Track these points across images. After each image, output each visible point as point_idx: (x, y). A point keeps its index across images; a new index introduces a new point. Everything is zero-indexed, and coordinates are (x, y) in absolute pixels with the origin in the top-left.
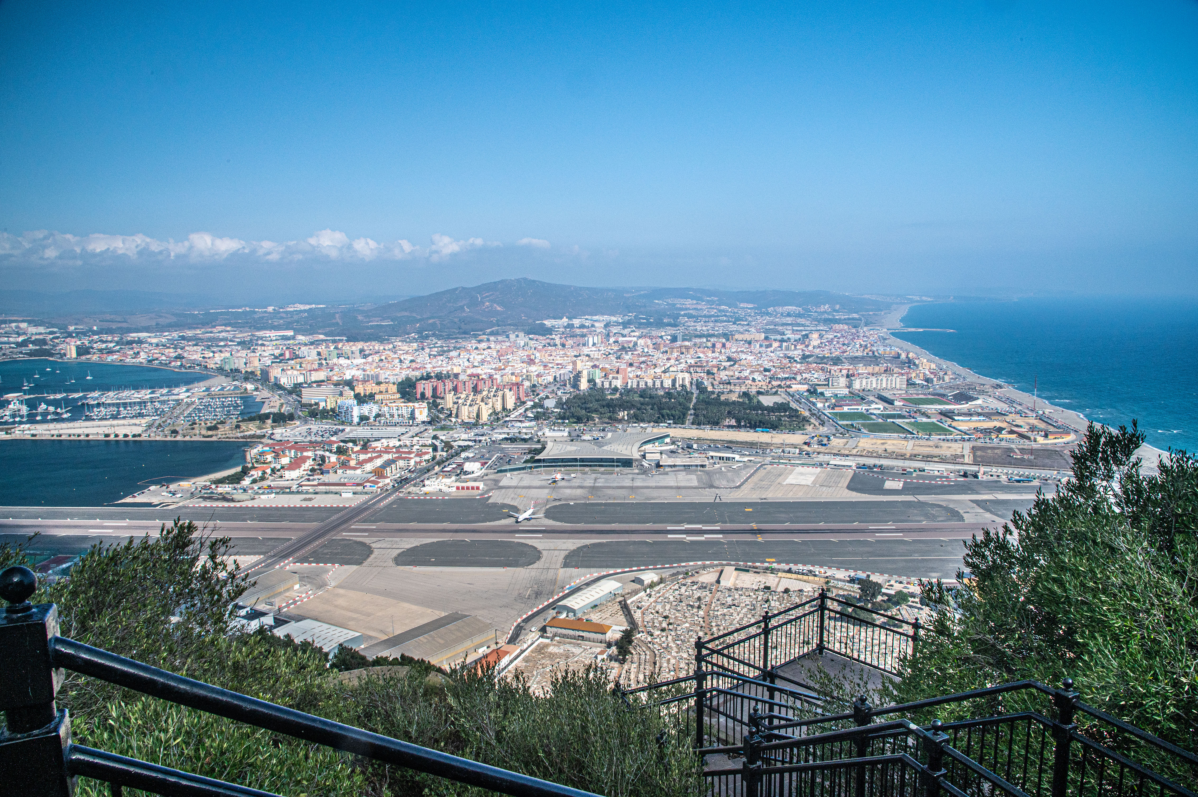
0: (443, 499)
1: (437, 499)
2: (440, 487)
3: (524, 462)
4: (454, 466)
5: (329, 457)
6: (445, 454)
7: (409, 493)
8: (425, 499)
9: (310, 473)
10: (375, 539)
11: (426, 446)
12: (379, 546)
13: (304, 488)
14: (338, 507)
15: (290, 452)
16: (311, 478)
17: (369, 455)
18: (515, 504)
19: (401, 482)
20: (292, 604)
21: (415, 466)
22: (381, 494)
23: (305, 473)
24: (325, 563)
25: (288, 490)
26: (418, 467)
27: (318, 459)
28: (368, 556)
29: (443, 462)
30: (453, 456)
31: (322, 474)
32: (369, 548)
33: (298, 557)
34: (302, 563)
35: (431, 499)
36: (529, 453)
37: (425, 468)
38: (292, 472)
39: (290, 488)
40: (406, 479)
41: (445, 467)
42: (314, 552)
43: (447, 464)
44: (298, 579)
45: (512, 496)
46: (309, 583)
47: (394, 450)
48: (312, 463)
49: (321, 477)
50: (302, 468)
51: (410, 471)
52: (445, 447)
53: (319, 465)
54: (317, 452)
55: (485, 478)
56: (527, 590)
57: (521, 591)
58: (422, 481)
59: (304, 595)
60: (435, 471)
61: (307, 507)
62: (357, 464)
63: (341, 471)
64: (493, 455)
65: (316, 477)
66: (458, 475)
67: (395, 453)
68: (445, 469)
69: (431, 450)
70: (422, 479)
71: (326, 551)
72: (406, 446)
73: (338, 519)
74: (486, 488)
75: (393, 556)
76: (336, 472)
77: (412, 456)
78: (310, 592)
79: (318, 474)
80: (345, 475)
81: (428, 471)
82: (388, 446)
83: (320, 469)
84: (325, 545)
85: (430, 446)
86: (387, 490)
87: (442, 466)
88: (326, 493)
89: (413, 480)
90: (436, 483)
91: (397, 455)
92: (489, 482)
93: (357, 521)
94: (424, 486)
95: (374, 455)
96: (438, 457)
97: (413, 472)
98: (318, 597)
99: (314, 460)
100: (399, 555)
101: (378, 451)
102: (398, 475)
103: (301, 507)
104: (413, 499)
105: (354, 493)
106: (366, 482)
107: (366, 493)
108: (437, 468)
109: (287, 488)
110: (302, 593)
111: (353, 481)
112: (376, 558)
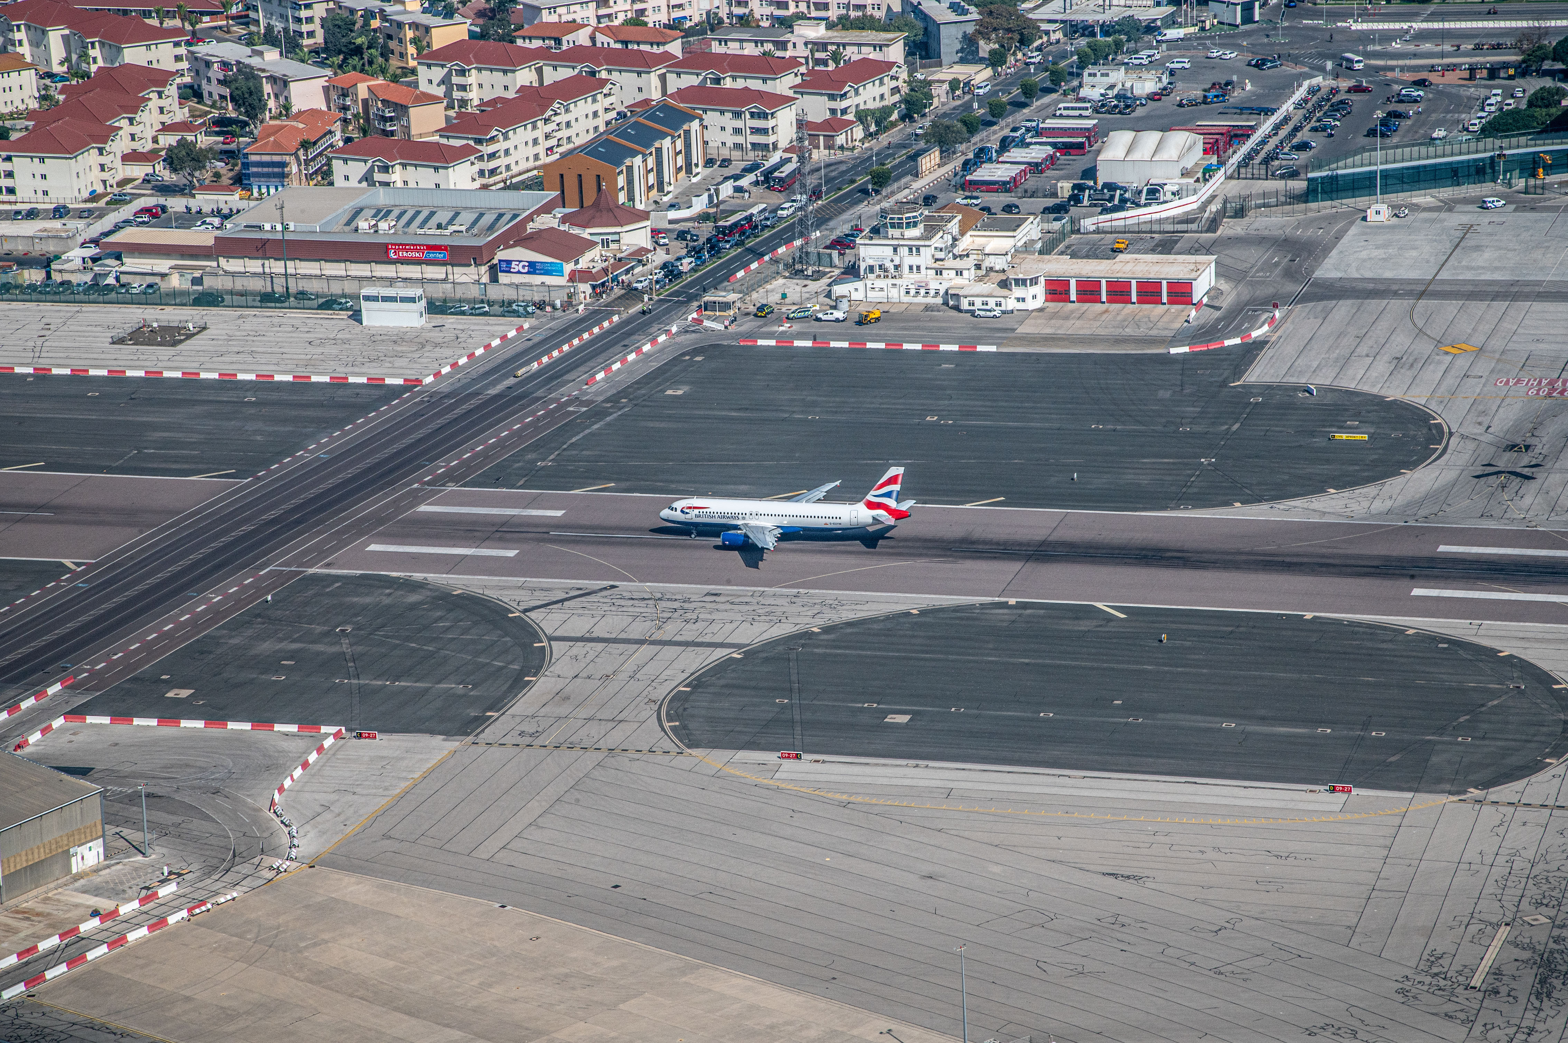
0: (966, 356)
1: (930, 355)
2: (950, 280)
3: (1492, 129)
4: (1037, 153)
5: (282, 83)
6: (981, 75)
7: (763, 312)
8: (857, 354)
9: (167, 176)
10: (560, 585)
11: (866, 23)
12: (579, 626)
13: (132, 264)
14: (340, 384)
15: (39, 41)
16: (176, 204)
17: (525, 76)
18: (1418, 397)
19: (713, 246)
20: (53, 957)
21: (797, 149)
22: (594, 317)
23: (139, 171)
24: (263, 721)
25: (35, 276)
26: (820, 155)
27: (213, 89)
28: (518, 684)
29: (972, 126)
30: (1030, 92)
31: (240, 181)
32: (529, 633)
33: (97, 680)
34: (122, 715)
35: (894, 354)
36: (1523, 70)
37: (861, 165)
38: (53, 166)
39: (46, 263)
40: (748, 228)
41: (982, 156)
42: (199, 650)
43: (992, 137)
44: (94, 809)
45: (1401, 342)
46: (163, 832)
47: (675, 48)
48: (181, 114)
49: (234, 199)
50: (121, 144)
51: (768, 180)
52: (984, 29)
53: (222, 124)
54: (201, 49)
55: (1229, 228)
56: (1481, 940)
57: (1440, 945)
58: (843, 244)
59: (128, 908)
60: (920, 185)
61: (153, 381)
62: (449, 130)
63: (358, 169)
64: (1288, 85)
65: (204, 201)
66: (1059, 210)
67: (680, 66)
68: (984, 173)
69: (896, 53)
70: (841, 227)
71: (266, 647)
72: (744, 21)
73: (338, 458)
74: (1229, 299)
75: (662, 692)
76: (325, 175)
77: (784, 85)
78: (166, 891)
79: (215, 185)
80: (381, 198)
81: (881, 180)
82: (637, 20)
83: (229, 155)
84: (261, 614)
85: (891, 23)
86: (632, 294)
87: (966, 150)
88: (267, 299)
89: (786, 236)
90: (925, 258)
91: (690, 80)
92: (1253, 256)
93: (451, 476)
94: (852, 272)
95: (551, 76)
96: (940, 97)
97: (785, 186)
98: (211, 923)
99: (191, 93)
100: (698, 683)
101: (576, 55)
102: (700, 204)
103: (116, 380)
104: (784, 353)
105: (436, 307)
106: (505, 241)
107: (507, 309)
108: (930, 161)
109: (25, 262)
110: (117, 892)
111: (430, 234)
112: (562, 697)
